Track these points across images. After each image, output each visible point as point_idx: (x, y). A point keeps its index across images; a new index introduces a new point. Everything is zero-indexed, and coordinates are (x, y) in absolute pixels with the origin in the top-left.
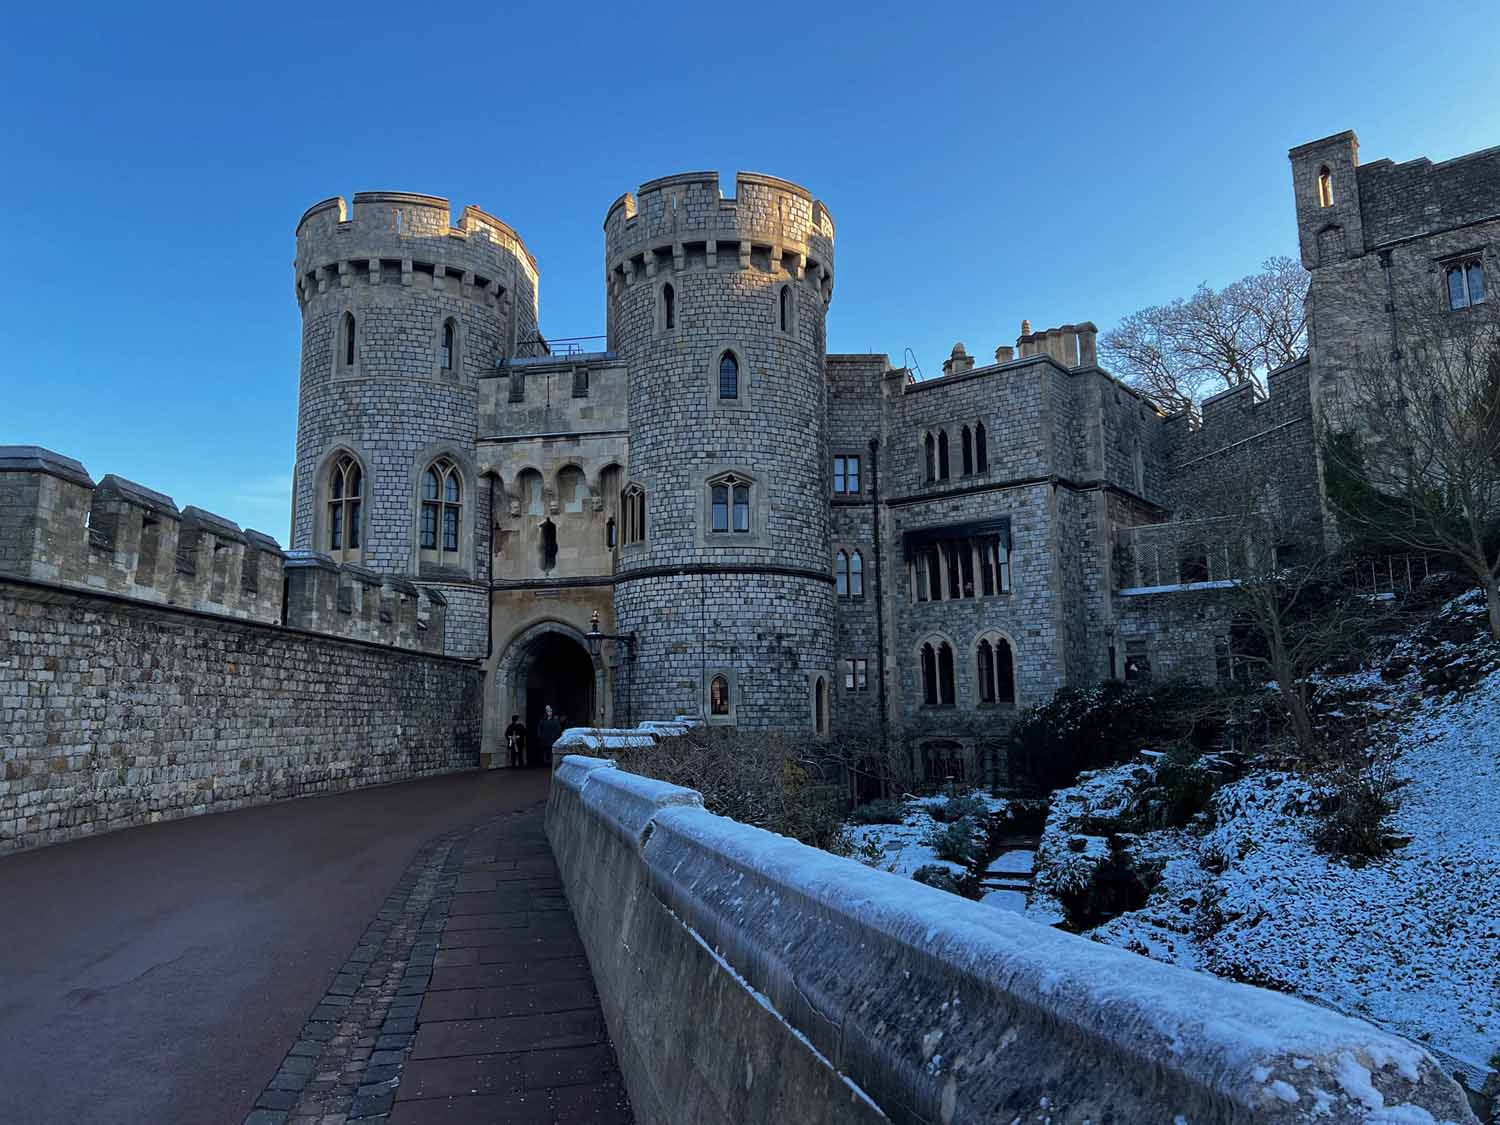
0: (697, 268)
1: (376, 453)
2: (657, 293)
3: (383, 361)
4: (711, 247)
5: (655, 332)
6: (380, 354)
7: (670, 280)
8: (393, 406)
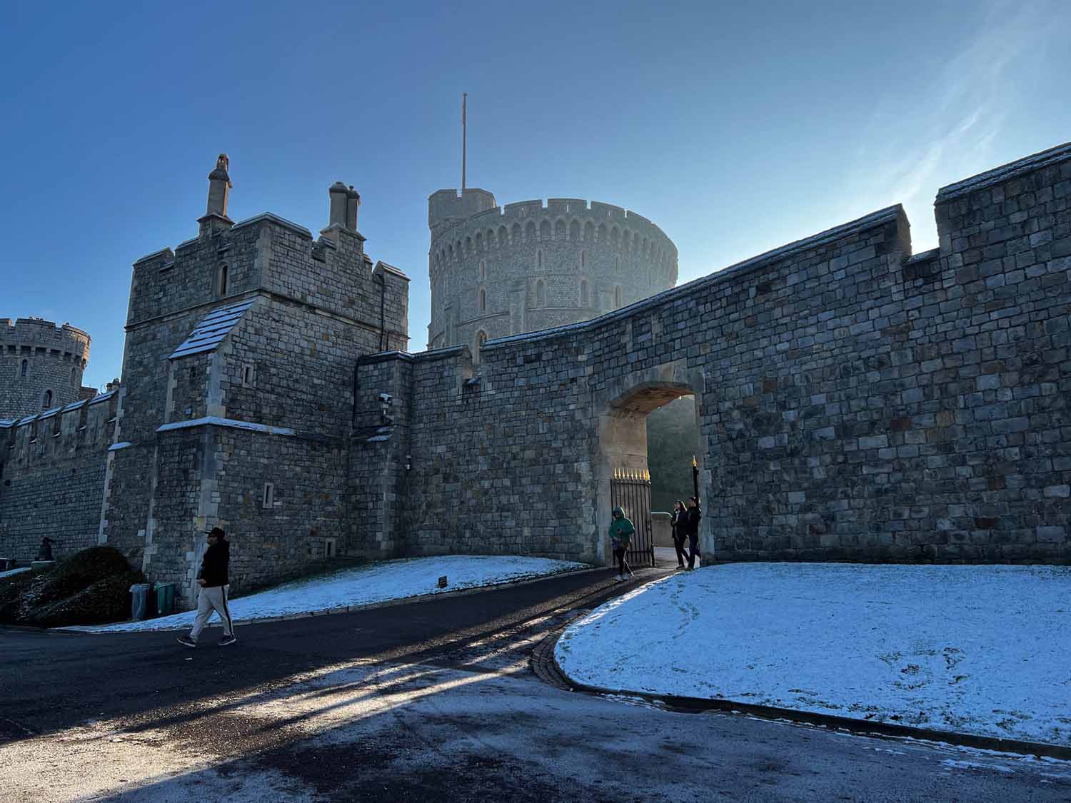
0: (40, 357)
2: (19, 362)
4: (48, 350)
5: (17, 376)
7: (27, 358)
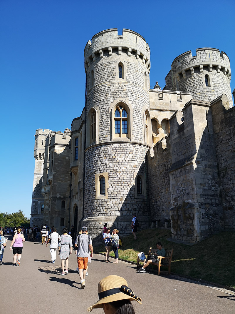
0: (215, 72)
1: (133, 105)
2: (203, 77)
3: (133, 78)
4: (220, 67)
6: (132, 76)
7: (208, 74)
8: (137, 92)
